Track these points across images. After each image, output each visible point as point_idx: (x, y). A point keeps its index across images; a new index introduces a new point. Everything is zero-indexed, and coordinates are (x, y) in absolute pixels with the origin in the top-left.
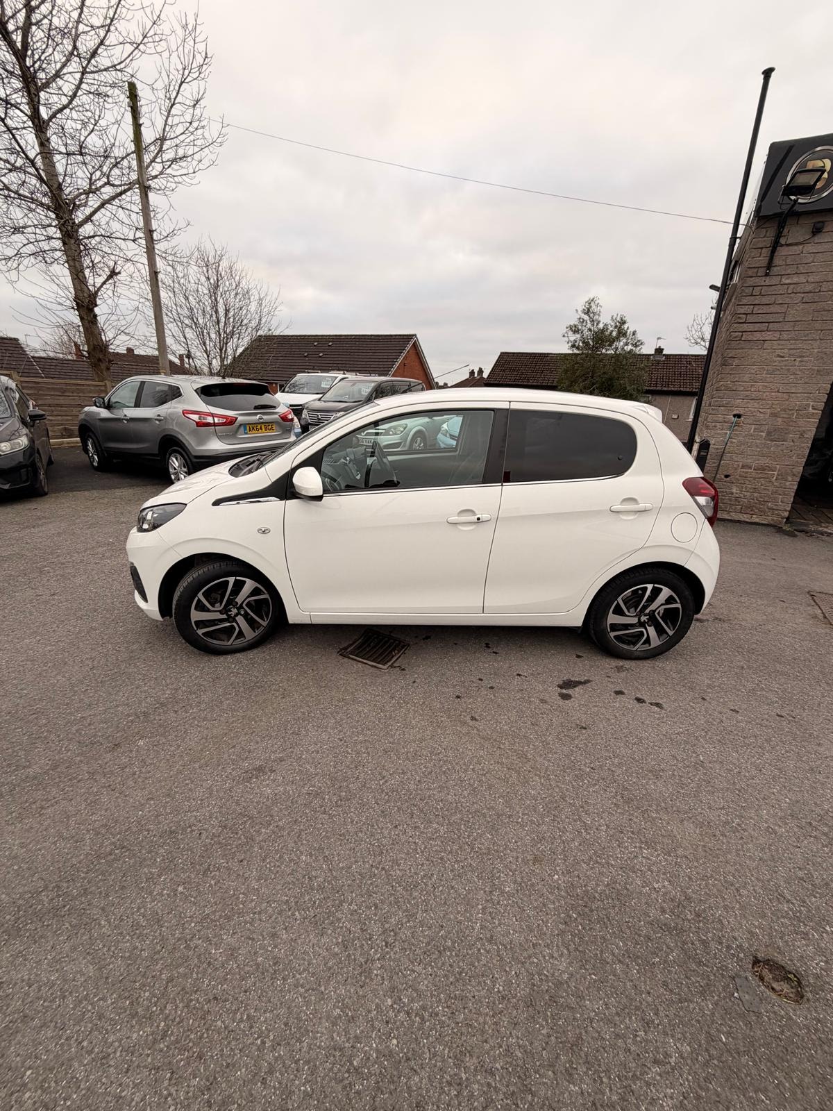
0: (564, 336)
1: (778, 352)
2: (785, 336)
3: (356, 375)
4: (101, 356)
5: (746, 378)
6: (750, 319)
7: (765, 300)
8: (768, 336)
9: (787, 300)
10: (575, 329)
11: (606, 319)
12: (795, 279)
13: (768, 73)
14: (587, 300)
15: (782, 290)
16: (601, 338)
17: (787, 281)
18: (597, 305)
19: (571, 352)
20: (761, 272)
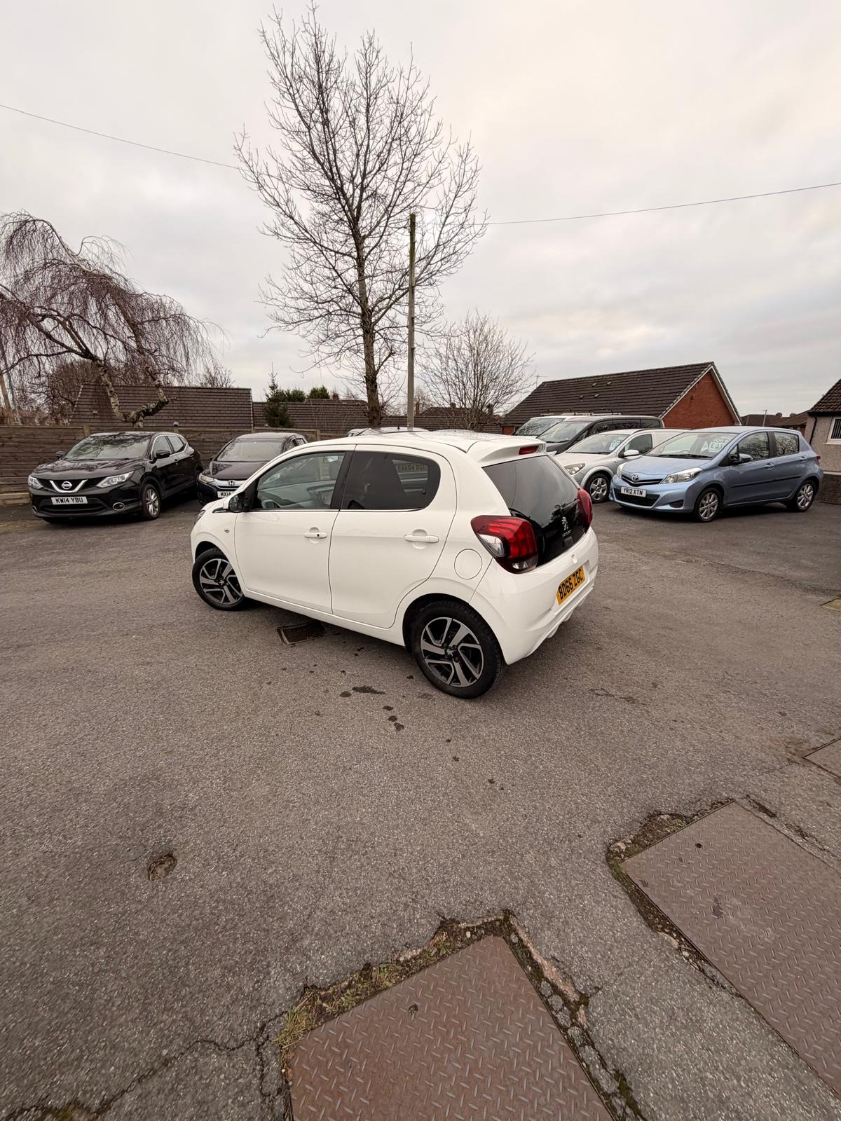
3: (591, 415)
4: (375, 415)
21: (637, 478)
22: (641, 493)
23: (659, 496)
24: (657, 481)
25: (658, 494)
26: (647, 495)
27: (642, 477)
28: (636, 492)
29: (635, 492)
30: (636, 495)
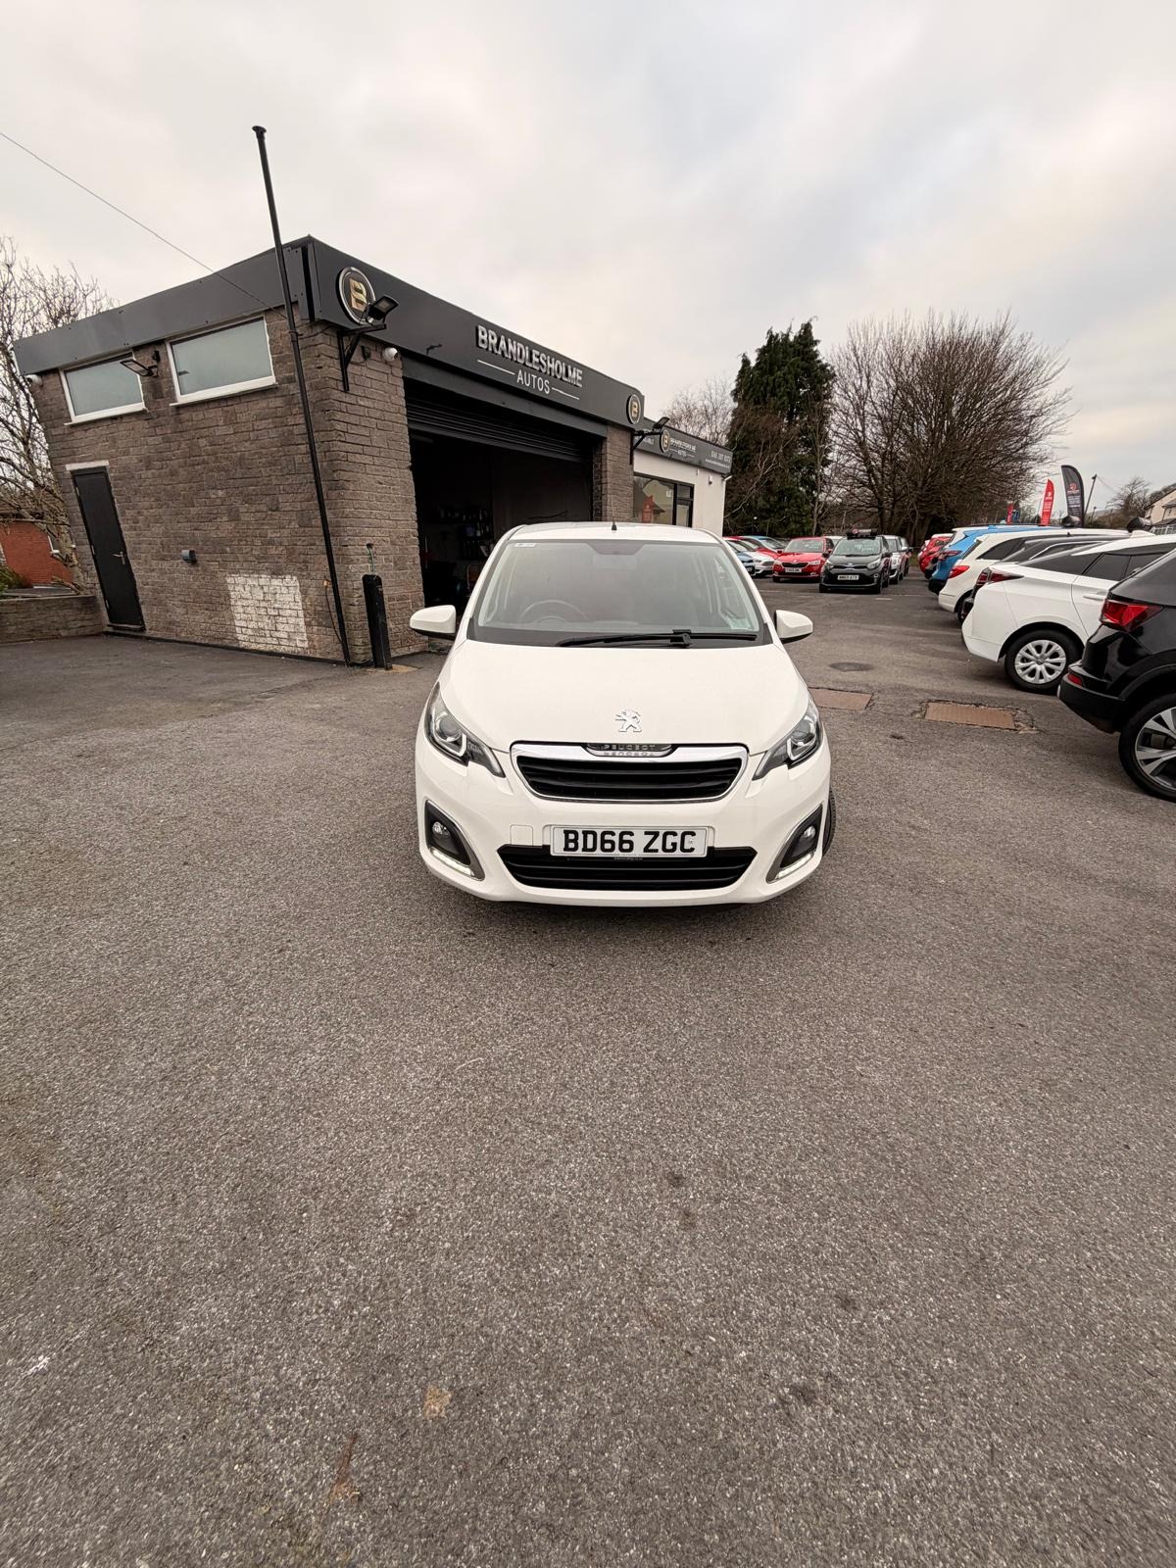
1: (378, 479)
6: (348, 438)
7: (353, 419)
8: (367, 460)
9: (368, 424)
12: (367, 403)
13: (260, 132)
15: (359, 410)
17: (362, 403)
20: (341, 386)
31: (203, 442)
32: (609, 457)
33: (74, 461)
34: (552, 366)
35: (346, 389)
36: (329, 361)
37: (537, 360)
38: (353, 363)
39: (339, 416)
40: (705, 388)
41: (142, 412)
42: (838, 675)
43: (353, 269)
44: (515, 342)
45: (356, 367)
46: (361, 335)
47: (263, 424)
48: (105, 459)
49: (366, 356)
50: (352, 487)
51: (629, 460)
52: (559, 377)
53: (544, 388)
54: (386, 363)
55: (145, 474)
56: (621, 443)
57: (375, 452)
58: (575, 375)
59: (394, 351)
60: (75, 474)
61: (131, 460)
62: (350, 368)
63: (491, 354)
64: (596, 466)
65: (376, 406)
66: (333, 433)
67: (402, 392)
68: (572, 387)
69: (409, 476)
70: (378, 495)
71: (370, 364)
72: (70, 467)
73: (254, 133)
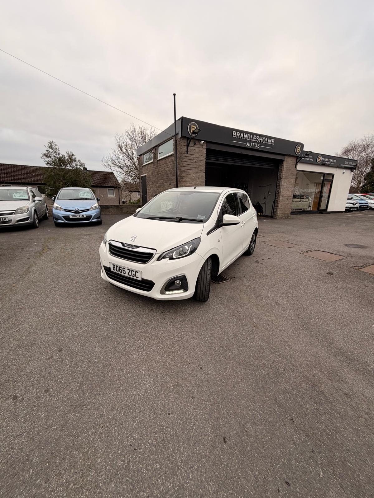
0: (42, 158)
1: (194, 176)
2: (194, 171)
5: (188, 183)
6: (186, 166)
7: (188, 161)
8: (191, 171)
9: (193, 162)
10: (46, 155)
11: (63, 153)
12: (193, 156)
13: (174, 95)
14: (49, 141)
15: (191, 158)
16: (61, 161)
17: (192, 156)
18: (56, 145)
19: (47, 166)
20: (186, 153)
21: (78, 210)
22: (83, 216)
23: (92, 216)
24: (88, 210)
25: (91, 215)
26: (86, 216)
27: (80, 209)
28: (80, 216)
29: (78, 216)
30: (81, 217)
31: (161, 168)
32: (285, 166)
33: (142, 174)
34: (261, 139)
35: (187, 153)
36: (183, 146)
37: (255, 138)
38: (190, 146)
39: (184, 160)
40: (363, 138)
41: (152, 162)
42: (348, 249)
43: (193, 122)
44: (247, 134)
45: (191, 147)
46: (192, 138)
47: (170, 163)
48: (146, 173)
49: (195, 144)
50: (185, 178)
51: (295, 167)
52: (264, 142)
53: (257, 146)
54: (201, 145)
55: (152, 176)
56: (291, 162)
57: (194, 169)
58: (271, 141)
59: (203, 142)
60: (142, 177)
61: (150, 173)
62: (189, 148)
63: (237, 139)
64: (280, 169)
65: (196, 157)
66: (182, 165)
67: (205, 152)
68: (270, 145)
69: (204, 175)
70: (193, 180)
71: (196, 146)
72: (142, 176)
73: (173, 95)
